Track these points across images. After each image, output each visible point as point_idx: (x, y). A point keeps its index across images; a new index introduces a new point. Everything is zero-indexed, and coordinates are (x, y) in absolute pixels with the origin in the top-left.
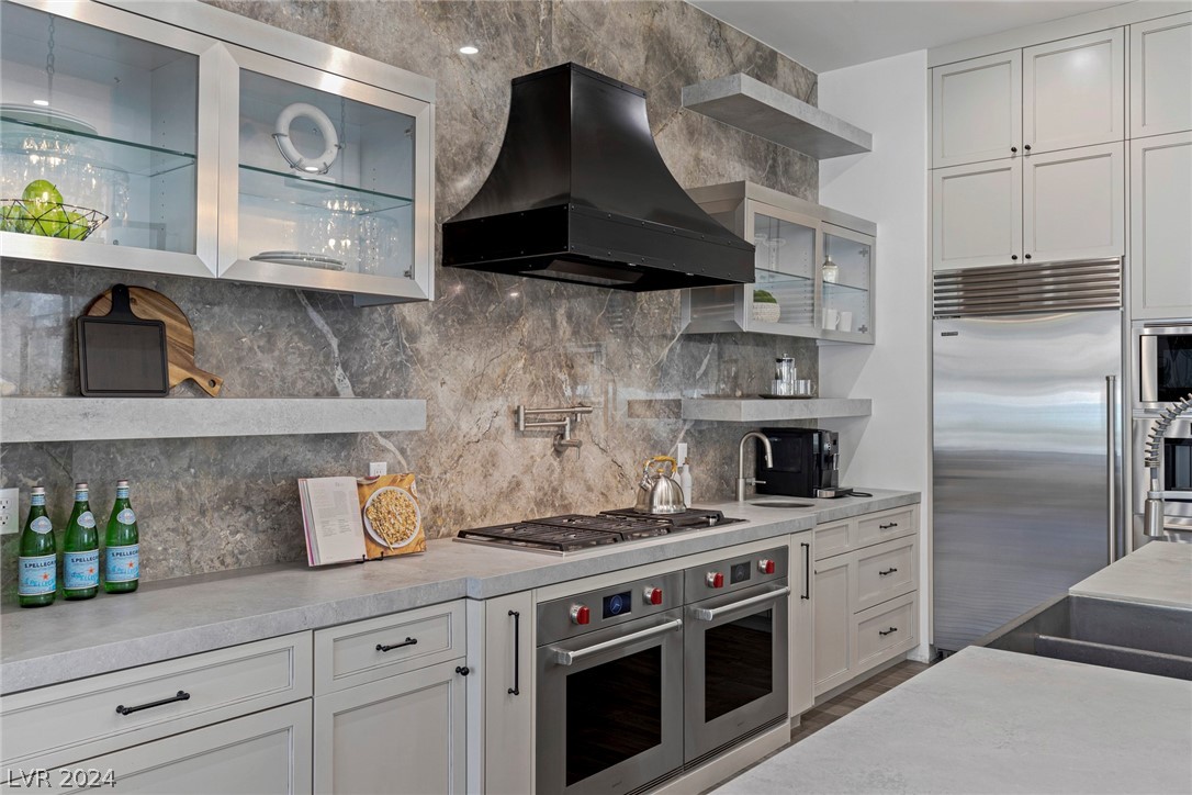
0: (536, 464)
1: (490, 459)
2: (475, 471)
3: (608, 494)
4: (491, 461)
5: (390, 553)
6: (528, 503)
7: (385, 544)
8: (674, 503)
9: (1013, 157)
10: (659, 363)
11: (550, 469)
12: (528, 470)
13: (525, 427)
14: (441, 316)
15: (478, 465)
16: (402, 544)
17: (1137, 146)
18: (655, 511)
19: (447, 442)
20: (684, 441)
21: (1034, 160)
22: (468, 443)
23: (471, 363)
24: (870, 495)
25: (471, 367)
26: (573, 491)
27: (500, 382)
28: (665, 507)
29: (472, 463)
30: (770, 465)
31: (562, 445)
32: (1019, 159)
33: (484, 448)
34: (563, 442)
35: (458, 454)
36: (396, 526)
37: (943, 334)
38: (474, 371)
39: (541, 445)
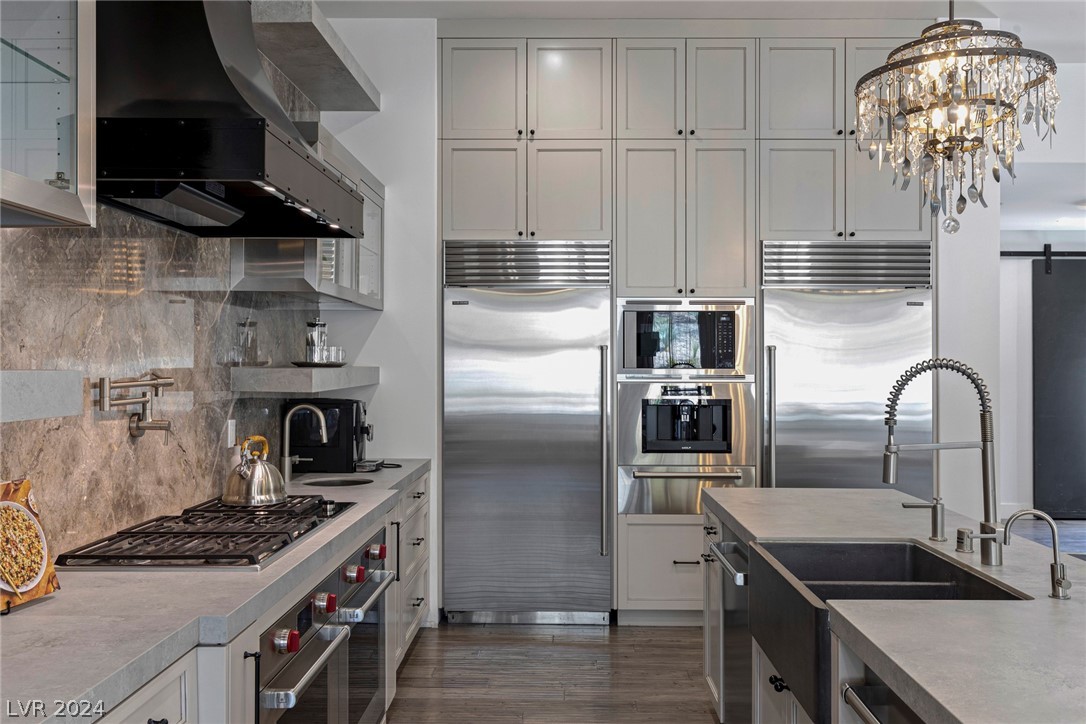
0: (114, 454)
1: (70, 452)
2: (56, 469)
3: (174, 487)
4: (72, 455)
5: (18, 602)
6: (107, 506)
7: (11, 590)
8: (276, 491)
9: (519, 139)
10: (215, 324)
11: (126, 462)
12: (106, 464)
13: (111, 405)
14: (20, 250)
15: (58, 461)
16: (32, 585)
17: (622, 146)
18: (254, 503)
19: (26, 430)
20: (233, 417)
21: (537, 145)
22: (49, 430)
23: (52, 317)
24: (399, 466)
25: (51, 324)
26: (146, 488)
27: (80, 346)
28: (263, 497)
29: (52, 459)
30: (325, 440)
31: (138, 428)
32: (523, 142)
33: (63, 437)
34: (141, 424)
35: (39, 446)
36: (19, 560)
37: (454, 303)
38: (54, 329)
39: (117, 428)
